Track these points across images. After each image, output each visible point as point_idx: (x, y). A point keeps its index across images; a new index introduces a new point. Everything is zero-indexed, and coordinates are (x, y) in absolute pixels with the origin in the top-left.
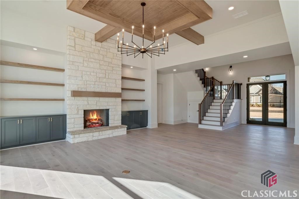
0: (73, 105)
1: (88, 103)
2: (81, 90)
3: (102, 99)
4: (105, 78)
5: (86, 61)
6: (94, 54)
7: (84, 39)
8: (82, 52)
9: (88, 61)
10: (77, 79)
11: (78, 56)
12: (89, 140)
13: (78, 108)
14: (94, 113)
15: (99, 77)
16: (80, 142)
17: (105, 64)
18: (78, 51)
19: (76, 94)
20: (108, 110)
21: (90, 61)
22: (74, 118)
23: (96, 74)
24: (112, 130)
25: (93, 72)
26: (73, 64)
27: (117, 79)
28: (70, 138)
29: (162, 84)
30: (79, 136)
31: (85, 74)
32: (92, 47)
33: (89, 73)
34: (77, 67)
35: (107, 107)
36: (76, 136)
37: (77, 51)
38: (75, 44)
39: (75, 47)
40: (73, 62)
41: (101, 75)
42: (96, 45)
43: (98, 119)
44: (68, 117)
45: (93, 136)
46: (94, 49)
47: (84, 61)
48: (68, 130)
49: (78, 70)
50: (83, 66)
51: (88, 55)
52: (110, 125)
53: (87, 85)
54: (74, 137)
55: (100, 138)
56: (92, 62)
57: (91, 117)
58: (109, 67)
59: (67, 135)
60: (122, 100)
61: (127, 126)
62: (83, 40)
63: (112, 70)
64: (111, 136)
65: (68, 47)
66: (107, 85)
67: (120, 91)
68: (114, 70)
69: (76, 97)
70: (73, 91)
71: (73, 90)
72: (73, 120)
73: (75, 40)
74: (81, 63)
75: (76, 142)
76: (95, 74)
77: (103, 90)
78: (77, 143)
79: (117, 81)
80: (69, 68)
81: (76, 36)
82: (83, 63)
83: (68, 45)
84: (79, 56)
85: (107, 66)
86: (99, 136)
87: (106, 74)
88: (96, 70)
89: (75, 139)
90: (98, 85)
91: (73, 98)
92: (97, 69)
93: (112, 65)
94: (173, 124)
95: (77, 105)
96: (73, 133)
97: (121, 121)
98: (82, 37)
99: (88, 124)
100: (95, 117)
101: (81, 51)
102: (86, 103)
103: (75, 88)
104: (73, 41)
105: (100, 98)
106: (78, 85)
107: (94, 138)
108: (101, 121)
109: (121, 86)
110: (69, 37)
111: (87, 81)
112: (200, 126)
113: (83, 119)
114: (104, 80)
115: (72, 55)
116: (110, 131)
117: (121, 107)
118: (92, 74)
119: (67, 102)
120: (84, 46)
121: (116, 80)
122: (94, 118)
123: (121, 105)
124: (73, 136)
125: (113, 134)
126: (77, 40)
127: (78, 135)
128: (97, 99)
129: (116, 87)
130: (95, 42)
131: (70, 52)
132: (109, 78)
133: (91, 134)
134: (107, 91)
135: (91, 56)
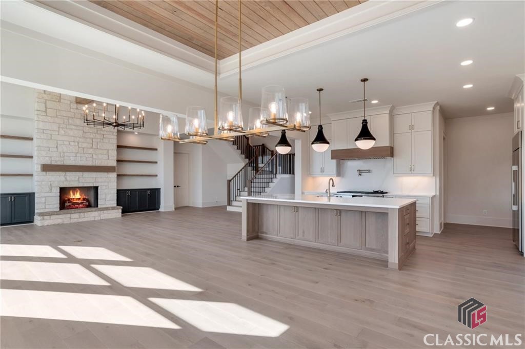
0: (44, 181)
1: (66, 178)
2: (55, 164)
3: (86, 174)
4: (92, 148)
5: (63, 128)
6: (75, 119)
7: (59, 101)
8: (57, 117)
9: (66, 128)
10: (49, 151)
11: (50, 122)
12: (65, 223)
13: (51, 185)
14: (77, 192)
15: (83, 146)
16: (51, 225)
17: (91, 132)
18: (51, 117)
19: (47, 168)
20: (96, 188)
21: (69, 128)
22: (45, 197)
23: (78, 143)
24: (99, 212)
25: (74, 141)
26: (43, 133)
27: (110, 150)
28: (38, 221)
29: (188, 154)
30: (50, 218)
31: (61, 144)
32: (72, 110)
33: (67, 143)
34: (50, 136)
35: (94, 183)
36: (46, 217)
37: (49, 116)
38: (46, 108)
39: (46, 112)
40: (43, 129)
41: (85, 145)
42: (77, 109)
43: (82, 199)
44: (36, 195)
45: (71, 218)
46: (75, 113)
47: (61, 129)
48: (36, 211)
49: (51, 139)
50: (59, 134)
51: (66, 121)
52: (99, 206)
53: (64, 157)
54: (43, 219)
55: (80, 220)
56: (72, 129)
57: (72, 196)
58: (97, 135)
59: (36, 217)
60: (118, 176)
61: (122, 208)
62: (58, 103)
63: (102, 138)
64: (97, 219)
65: (36, 112)
66: (95, 157)
67: (114, 164)
68: (105, 138)
69: (48, 171)
70: (43, 165)
71: (44, 163)
72: (44, 199)
73: (45, 103)
74: (55, 131)
75: (46, 225)
76: (76, 144)
77: (89, 163)
78: (48, 225)
79: (110, 152)
80: (38, 137)
81: (47, 98)
82: (59, 131)
83: (36, 109)
84: (53, 122)
85: (95, 133)
86: (80, 218)
87: (92, 144)
88: (78, 139)
89: (44, 221)
90: (81, 157)
91: (44, 173)
92: (80, 137)
93: (102, 133)
94: (201, 206)
95: (50, 182)
96: (42, 215)
97: (116, 201)
98: (57, 99)
99: (67, 204)
100: (78, 195)
101: (55, 116)
102: (63, 178)
103: (47, 161)
104: (44, 105)
105: (84, 173)
106: (51, 157)
107: (72, 221)
108: (88, 200)
109: (116, 157)
110: (37, 100)
111: (64, 153)
112: (229, 209)
113: (58, 198)
114: (91, 151)
115: (42, 121)
116: (96, 212)
117: (116, 185)
118: (72, 144)
119: (35, 177)
120: (59, 110)
121: (108, 150)
122: (76, 197)
123: (116, 181)
124: (42, 217)
125: (100, 216)
126: (49, 103)
127: (49, 216)
128: (79, 174)
129: (109, 159)
130: (75, 105)
131: (39, 118)
132: (97, 148)
133: (68, 216)
134: (94, 165)
135: (70, 121)
